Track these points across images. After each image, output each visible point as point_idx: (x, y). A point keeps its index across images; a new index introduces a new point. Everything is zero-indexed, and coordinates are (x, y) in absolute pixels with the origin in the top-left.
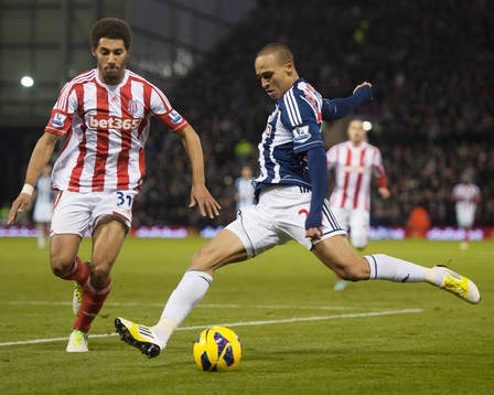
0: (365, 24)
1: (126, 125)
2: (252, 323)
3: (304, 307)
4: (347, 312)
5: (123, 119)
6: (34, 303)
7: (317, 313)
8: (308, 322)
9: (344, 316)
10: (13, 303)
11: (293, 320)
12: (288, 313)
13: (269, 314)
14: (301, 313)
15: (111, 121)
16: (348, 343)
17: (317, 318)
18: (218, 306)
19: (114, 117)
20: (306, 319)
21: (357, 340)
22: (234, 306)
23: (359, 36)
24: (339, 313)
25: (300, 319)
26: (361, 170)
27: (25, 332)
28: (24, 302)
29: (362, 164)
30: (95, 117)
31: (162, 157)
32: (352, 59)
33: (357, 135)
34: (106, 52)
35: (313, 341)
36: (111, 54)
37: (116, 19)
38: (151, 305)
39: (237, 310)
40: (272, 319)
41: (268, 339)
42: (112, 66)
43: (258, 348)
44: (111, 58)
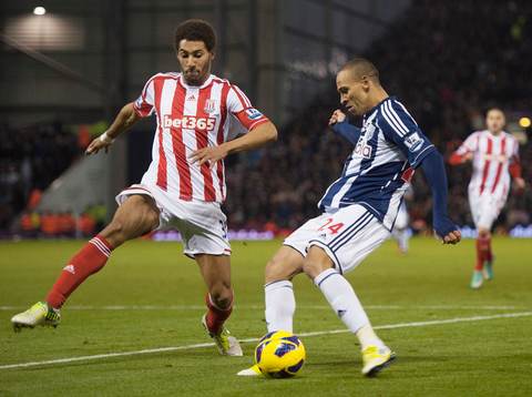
0: (522, 20)
1: (200, 123)
2: (415, 324)
3: (465, 307)
4: (511, 311)
5: (197, 118)
6: (194, 307)
7: (480, 312)
8: (470, 322)
9: (508, 315)
10: (174, 307)
11: (456, 320)
12: (451, 314)
13: (431, 314)
14: (464, 313)
15: (185, 120)
16: (512, 342)
17: (480, 318)
18: (380, 307)
19: (188, 117)
20: (468, 319)
21: (522, 339)
22: (396, 307)
23: (516, 32)
24: (502, 312)
25: (463, 319)
26: (502, 159)
27: (186, 337)
28: (183, 307)
29: (503, 153)
30: (170, 117)
31: (319, 157)
32: (510, 55)
33: (495, 126)
34: (186, 55)
35: (476, 341)
36: (191, 57)
37: (201, 21)
38: (311, 307)
39: (399, 311)
40: (434, 319)
41: (431, 340)
42: (192, 68)
43: (422, 349)
44: (191, 60)
